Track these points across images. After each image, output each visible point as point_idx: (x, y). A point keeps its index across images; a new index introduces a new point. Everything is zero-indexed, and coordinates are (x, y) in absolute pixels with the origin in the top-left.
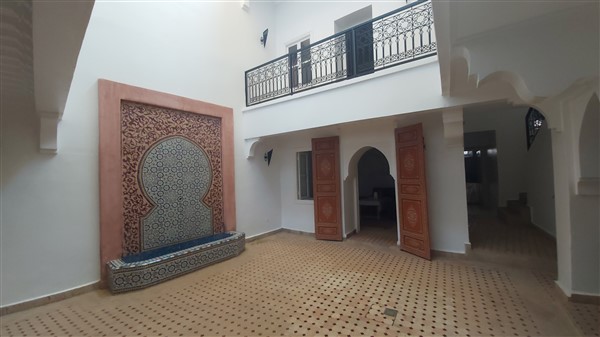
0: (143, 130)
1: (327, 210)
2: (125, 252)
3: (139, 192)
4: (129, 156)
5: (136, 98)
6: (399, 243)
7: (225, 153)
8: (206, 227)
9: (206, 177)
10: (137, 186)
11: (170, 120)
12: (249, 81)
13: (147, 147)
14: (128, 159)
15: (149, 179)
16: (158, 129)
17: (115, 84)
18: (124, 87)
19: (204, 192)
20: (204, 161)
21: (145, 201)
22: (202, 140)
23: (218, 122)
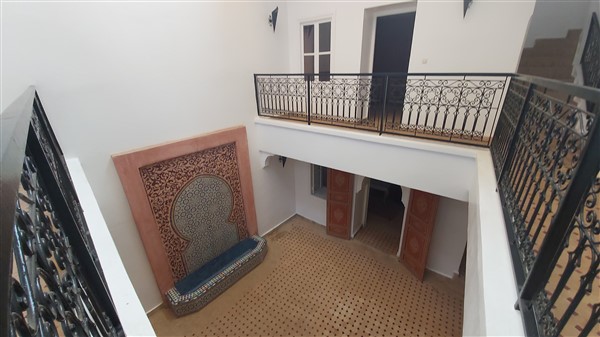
0: (166, 186)
1: (339, 215)
2: (176, 280)
3: (175, 236)
4: (160, 212)
5: (153, 160)
6: (398, 254)
7: (242, 173)
8: (233, 239)
9: (227, 201)
10: (173, 233)
11: (188, 165)
12: (260, 88)
13: (173, 197)
14: (160, 215)
15: (180, 223)
16: (179, 179)
17: (129, 156)
18: (138, 155)
19: (227, 214)
20: (225, 189)
21: (182, 241)
22: (220, 170)
23: (232, 146)
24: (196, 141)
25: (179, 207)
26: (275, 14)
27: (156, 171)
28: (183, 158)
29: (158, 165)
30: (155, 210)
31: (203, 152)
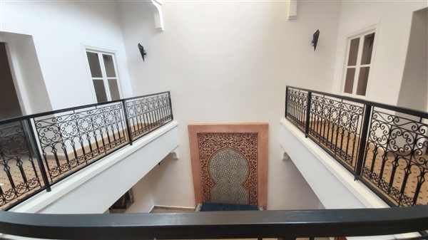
0: (209, 147)
3: (208, 176)
9: (245, 172)
10: (207, 174)
11: (222, 139)
13: (211, 154)
14: (203, 161)
16: (216, 145)
18: (198, 127)
19: (243, 180)
21: (211, 181)
22: (243, 149)
23: (255, 135)
24: (229, 126)
25: (213, 162)
26: (316, 36)
27: (205, 137)
28: (221, 134)
29: (207, 134)
30: (201, 157)
31: (233, 134)
